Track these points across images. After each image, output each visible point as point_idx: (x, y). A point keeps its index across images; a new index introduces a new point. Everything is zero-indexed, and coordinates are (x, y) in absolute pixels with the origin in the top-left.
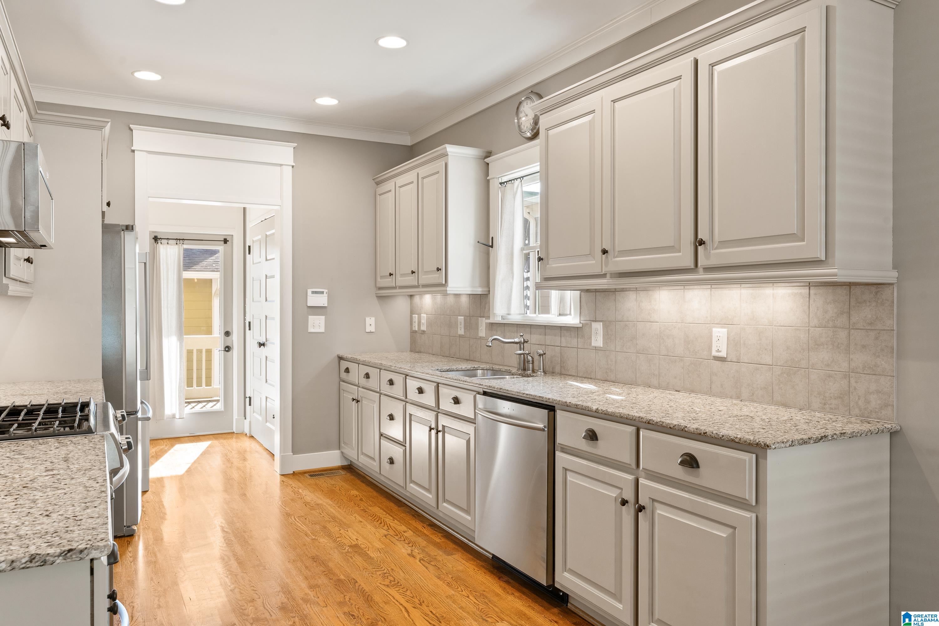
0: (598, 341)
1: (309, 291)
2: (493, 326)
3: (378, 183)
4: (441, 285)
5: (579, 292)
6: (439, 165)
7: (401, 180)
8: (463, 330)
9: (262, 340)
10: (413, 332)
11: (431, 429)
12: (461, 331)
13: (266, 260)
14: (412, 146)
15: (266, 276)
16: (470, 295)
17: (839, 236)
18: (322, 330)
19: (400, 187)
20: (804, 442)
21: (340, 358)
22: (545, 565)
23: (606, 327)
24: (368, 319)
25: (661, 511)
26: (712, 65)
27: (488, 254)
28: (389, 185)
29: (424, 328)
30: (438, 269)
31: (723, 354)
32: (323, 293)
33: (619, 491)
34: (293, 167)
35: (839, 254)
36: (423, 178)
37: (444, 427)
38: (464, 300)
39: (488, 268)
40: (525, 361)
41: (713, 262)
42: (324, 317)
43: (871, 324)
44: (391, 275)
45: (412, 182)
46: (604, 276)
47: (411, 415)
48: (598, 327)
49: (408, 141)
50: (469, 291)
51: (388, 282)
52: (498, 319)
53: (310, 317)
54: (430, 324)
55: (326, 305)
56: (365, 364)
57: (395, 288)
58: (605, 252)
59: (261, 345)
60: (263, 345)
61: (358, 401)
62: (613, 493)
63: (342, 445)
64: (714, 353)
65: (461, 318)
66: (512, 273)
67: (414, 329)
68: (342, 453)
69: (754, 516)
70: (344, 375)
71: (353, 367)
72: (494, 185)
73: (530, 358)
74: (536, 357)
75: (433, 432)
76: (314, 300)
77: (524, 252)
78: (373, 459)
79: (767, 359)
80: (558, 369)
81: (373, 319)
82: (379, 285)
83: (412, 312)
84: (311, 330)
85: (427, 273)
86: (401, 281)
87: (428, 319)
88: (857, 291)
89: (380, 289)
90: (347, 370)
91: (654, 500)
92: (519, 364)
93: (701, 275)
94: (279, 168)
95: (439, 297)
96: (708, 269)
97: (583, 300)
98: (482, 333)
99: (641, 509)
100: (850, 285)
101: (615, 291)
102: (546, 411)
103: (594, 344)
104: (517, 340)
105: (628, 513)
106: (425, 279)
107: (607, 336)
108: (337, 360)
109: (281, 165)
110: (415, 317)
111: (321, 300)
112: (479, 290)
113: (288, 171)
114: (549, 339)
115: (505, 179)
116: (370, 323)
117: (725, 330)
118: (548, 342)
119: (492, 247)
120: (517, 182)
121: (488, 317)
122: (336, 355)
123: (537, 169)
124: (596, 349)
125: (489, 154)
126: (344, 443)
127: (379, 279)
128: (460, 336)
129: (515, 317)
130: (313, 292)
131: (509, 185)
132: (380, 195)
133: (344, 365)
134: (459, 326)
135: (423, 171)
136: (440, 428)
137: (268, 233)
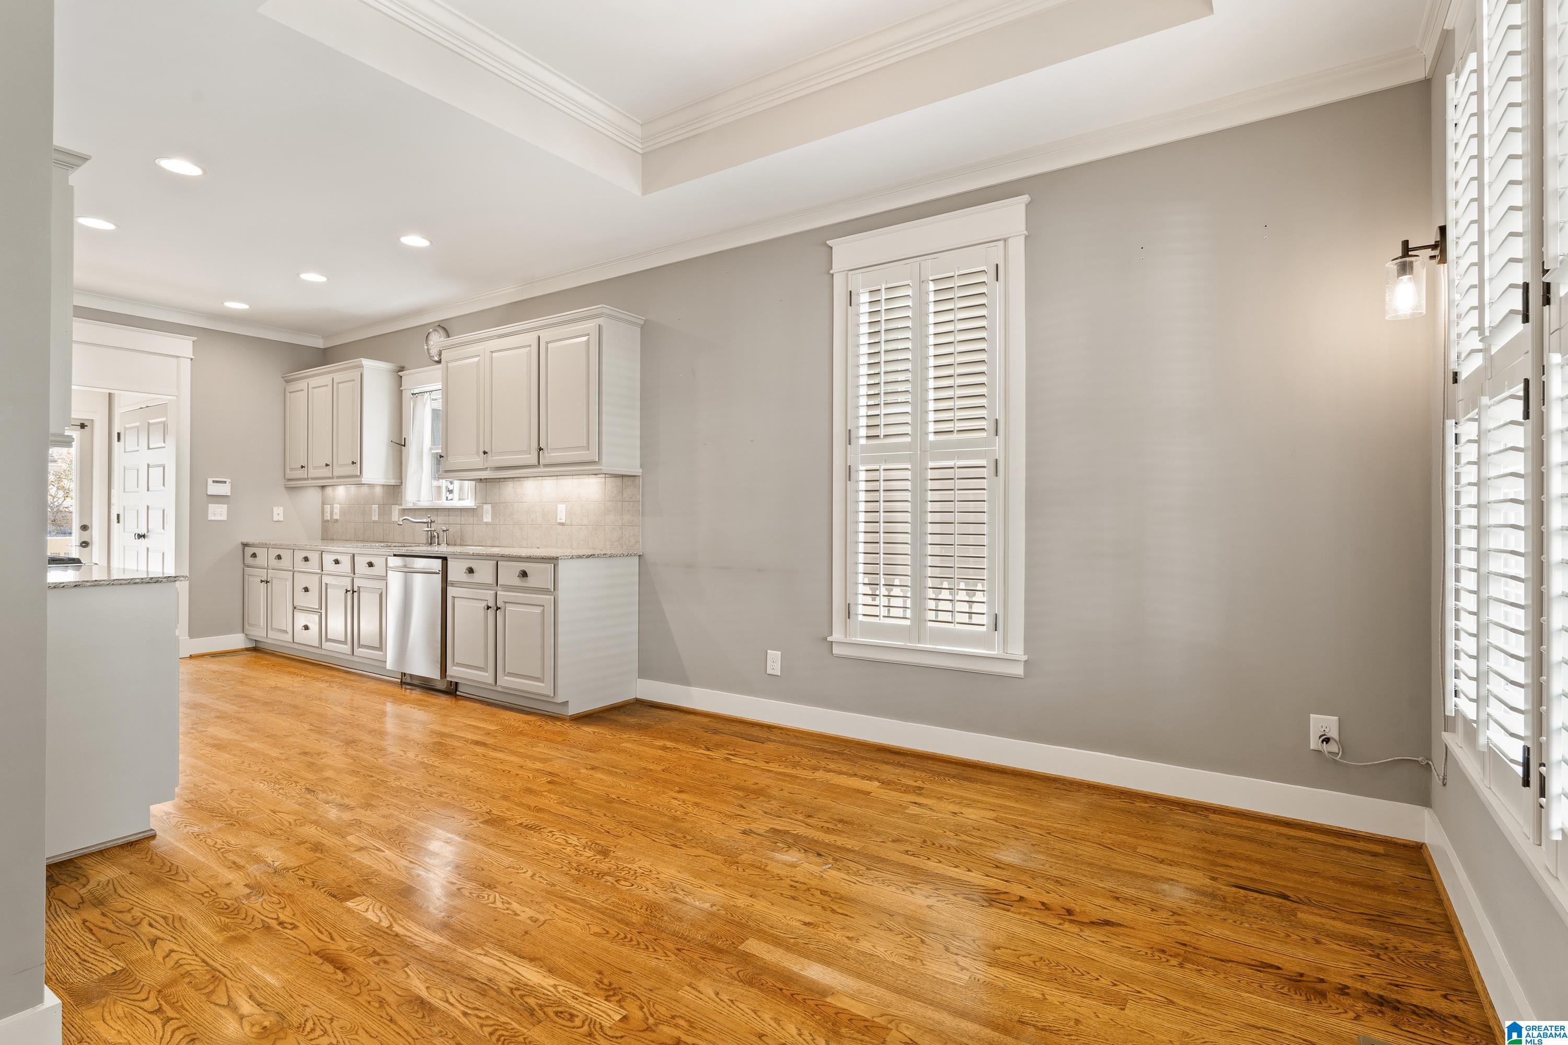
0: (487, 518)
1: (210, 481)
2: (405, 511)
3: (287, 382)
4: (356, 476)
5: (474, 482)
6: (355, 374)
7: (314, 382)
8: (377, 516)
9: (143, 531)
10: (325, 522)
11: (347, 591)
12: (375, 517)
13: (149, 448)
14: (325, 350)
15: (148, 465)
16: (384, 485)
17: (605, 449)
18: (224, 518)
19: (314, 388)
20: (580, 557)
21: (245, 545)
22: (439, 666)
23: (493, 508)
24: (275, 509)
25: (510, 608)
26: (547, 343)
27: (401, 452)
28: (302, 385)
29: (336, 517)
30: (353, 463)
31: (563, 521)
32: (225, 482)
33: (486, 602)
34: (192, 359)
35: (605, 459)
36: (338, 383)
37: (359, 587)
38: (378, 491)
39: (401, 463)
40: (432, 537)
41: (547, 461)
42: (226, 506)
43: (631, 498)
44: (302, 467)
45: (327, 386)
46: (486, 469)
47: (326, 584)
48: (488, 507)
49: (320, 343)
50: (383, 482)
51: (300, 474)
52: (410, 506)
53: (210, 505)
54: (343, 513)
55: (229, 494)
56: (275, 547)
57: (307, 479)
58: (485, 453)
59: (141, 536)
60: (144, 536)
61: (267, 582)
62: (484, 604)
63: (247, 626)
64: (559, 521)
65: (375, 507)
66: (422, 467)
67: (325, 518)
68: (246, 635)
69: (553, 597)
70: (249, 560)
71: (260, 552)
72: (407, 395)
73: (435, 534)
74: (441, 533)
75: (349, 594)
76: (213, 489)
77: (433, 451)
78: (286, 632)
79: (585, 522)
80: (458, 542)
81: (281, 508)
82: (288, 477)
83: (323, 504)
84: (211, 517)
85: (341, 466)
86: (313, 473)
87: (341, 508)
88: (625, 479)
89: (289, 480)
90: (254, 555)
91: (505, 603)
92: (427, 539)
93: (541, 469)
94: (175, 360)
95: (353, 489)
96: (546, 466)
97: (477, 489)
98: (396, 516)
99: (498, 608)
100: (623, 476)
101: (499, 480)
102: (440, 560)
103: (485, 520)
104: (425, 520)
105: (491, 613)
106: (338, 471)
107: (495, 514)
108: (240, 547)
109: (178, 357)
110: (328, 508)
111: (224, 490)
112: (392, 482)
113: (186, 365)
114: (452, 519)
115: (416, 391)
116: (278, 513)
117: (564, 506)
118: (451, 522)
119: (404, 446)
120: (426, 395)
121: (401, 504)
122: (240, 542)
123: (440, 387)
124: (487, 524)
125: (402, 369)
126: (249, 625)
127: (288, 471)
128: (374, 522)
129: (425, 502)
130: (214, 482)
131: (419, 397)
132: (290, 392)
133: (249, 551)
134: (373, 513)
135: (338, 377)
136: (356, 589)
137: (151, 421)
